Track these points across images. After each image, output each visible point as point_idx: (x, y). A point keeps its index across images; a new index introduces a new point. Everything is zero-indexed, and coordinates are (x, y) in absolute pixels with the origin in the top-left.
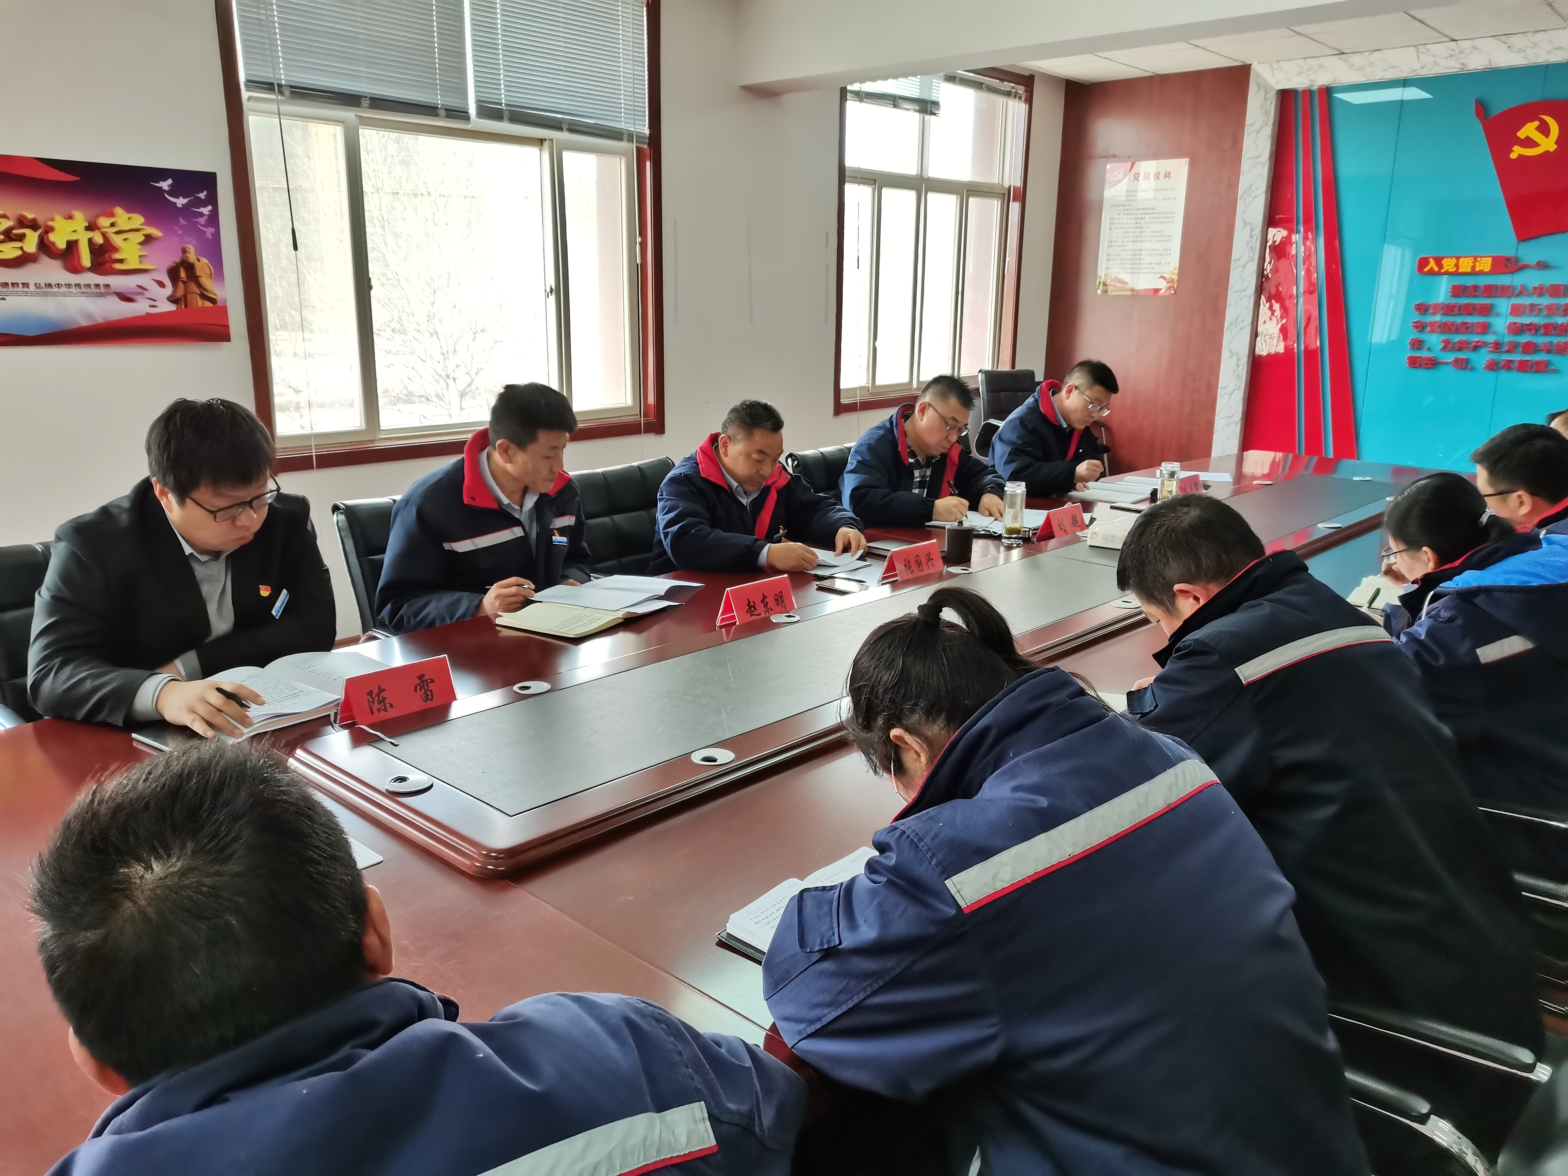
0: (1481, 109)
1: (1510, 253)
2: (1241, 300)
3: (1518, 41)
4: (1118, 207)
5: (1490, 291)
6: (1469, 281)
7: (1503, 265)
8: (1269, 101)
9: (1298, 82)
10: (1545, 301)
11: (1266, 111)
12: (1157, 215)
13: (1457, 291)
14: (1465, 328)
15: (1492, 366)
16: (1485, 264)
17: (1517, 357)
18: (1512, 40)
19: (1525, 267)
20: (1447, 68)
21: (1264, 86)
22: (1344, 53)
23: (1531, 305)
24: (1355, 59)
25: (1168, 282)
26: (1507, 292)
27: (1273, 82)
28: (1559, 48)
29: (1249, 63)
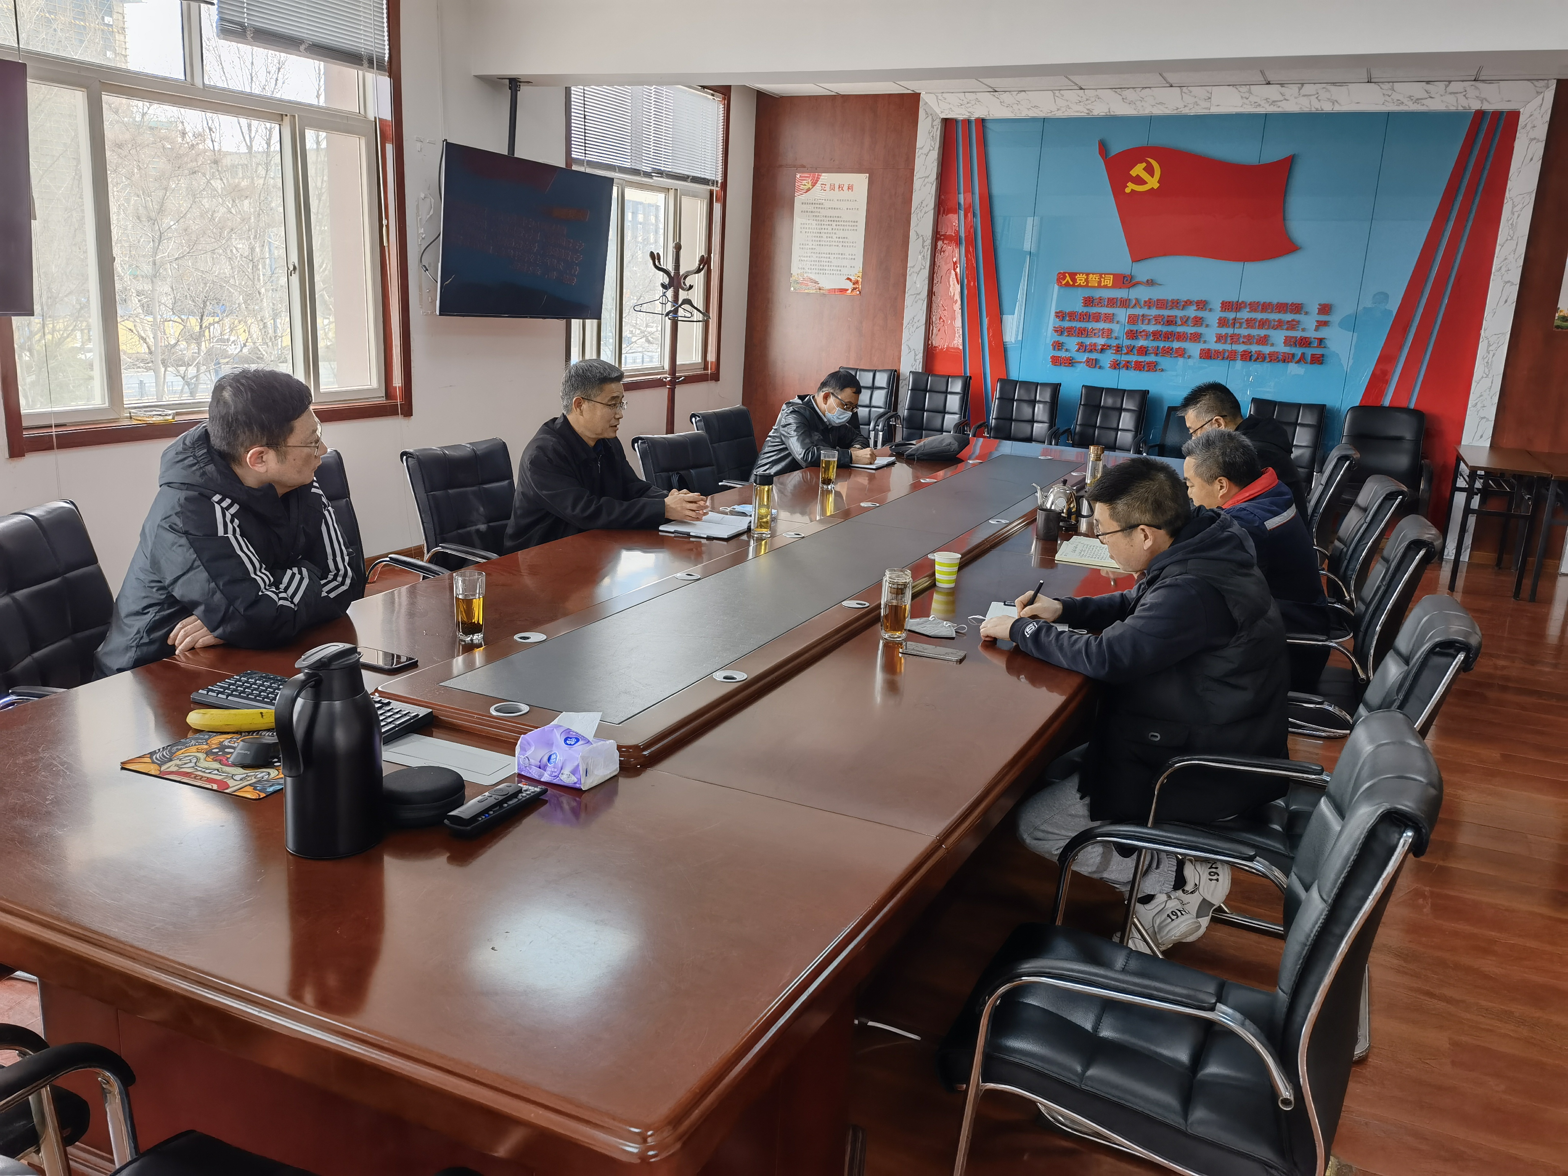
0: (1103, 149)
1: (1127, 272)
3: (1129, 94)
4: (808, 214)
5: (1112, 302)
6: (1097, 294)
7: (1121, 281)
8: (935, 128)
9: (959, 114)
10: (1154, 312)
11: (933, 137)
12: (842, 223)
13: (1087, 301)
14: (1094, 332)
15: (1116, 365)
16: (1109, 281)
17: (1133, 358)
18: (1126, 93)
19: (1138, 283)
20: (1077, 112)
21: (930, 114)
22: (996, 91)
23: (1143, 315)
24: (1005, 97)
25: (854, 284)
26: (1124, 303)
27: (938, 111)
28: (1160, 103)
29: (918, 92)
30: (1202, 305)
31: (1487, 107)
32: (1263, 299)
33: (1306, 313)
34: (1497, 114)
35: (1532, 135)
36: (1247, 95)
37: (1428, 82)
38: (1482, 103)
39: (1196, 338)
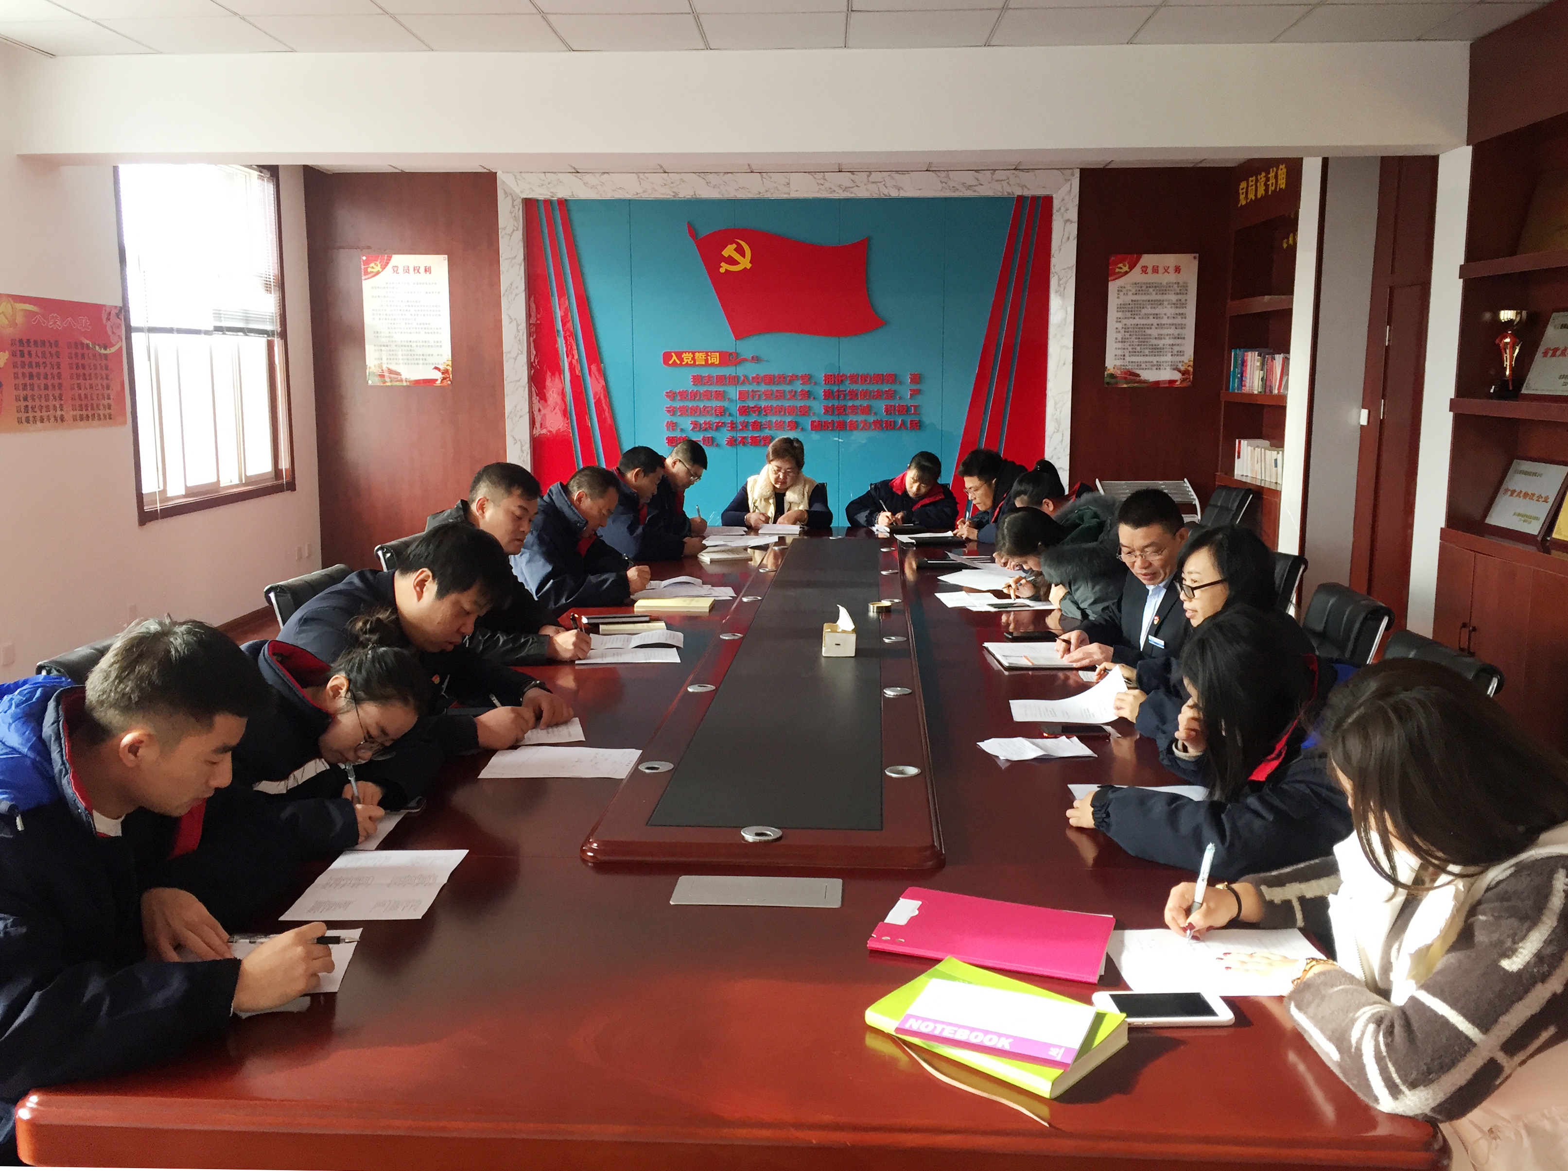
0: (692, 232)
1: (731, 349)
2: (517, 389)
3: (713, 179)
5: (721, 380)
6: (705, 372)
7: (727, 358)
8: (517, 208)
9: (540, 194)
10: (763, 388)
11: (515, 218)
12: (422, 308)
13: (697, 380)
14: (705, 411)
15: (732, 442)
16: (715, 359)
17: (749, 434)
18: (709, 177)
19: (745, 360)
20: (663, 194)
21: (510, 194)
22: (578, 172)
23: (753, 391)
24: (588, 178)
25: (443, 373)
26: (733, 380)
27: (517, 190)
28: (743, 188)
29: (494, 171)
30: (807, 379)
31: (1027, 193)
32: (861, 371)
33: (900, 383)
34: (1034, 198)
35: (1066, 217)
36: (822, 182)
37: (976, 171)
38: (1023, 189)
39: (805, 411)
